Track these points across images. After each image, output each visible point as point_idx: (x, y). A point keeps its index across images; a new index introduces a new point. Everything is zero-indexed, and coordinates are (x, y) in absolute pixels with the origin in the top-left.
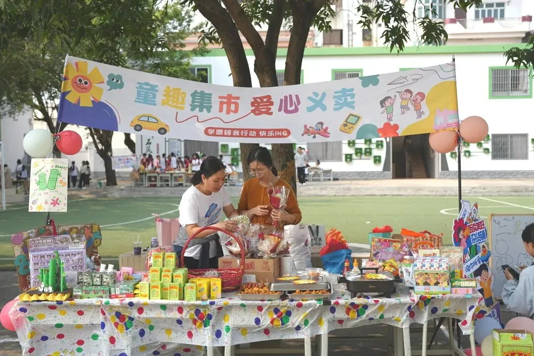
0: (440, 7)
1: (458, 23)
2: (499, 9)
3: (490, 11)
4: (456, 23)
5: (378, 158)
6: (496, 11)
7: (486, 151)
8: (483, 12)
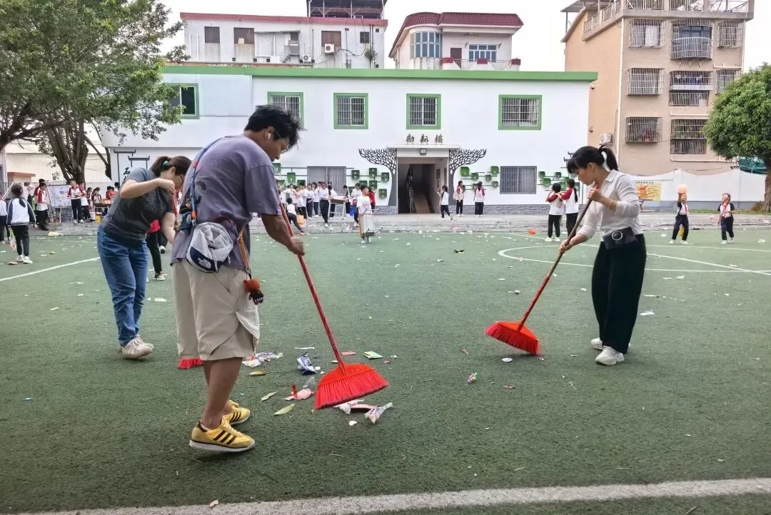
0: (437, 46)
1: (454, 63)
2: (491, 51)
3: (482, 53)
4: (452, 62)
5: (383, 192)
6: (488, 53)
7: (495, 185)
8: (477, 53)
